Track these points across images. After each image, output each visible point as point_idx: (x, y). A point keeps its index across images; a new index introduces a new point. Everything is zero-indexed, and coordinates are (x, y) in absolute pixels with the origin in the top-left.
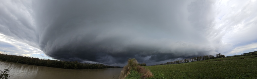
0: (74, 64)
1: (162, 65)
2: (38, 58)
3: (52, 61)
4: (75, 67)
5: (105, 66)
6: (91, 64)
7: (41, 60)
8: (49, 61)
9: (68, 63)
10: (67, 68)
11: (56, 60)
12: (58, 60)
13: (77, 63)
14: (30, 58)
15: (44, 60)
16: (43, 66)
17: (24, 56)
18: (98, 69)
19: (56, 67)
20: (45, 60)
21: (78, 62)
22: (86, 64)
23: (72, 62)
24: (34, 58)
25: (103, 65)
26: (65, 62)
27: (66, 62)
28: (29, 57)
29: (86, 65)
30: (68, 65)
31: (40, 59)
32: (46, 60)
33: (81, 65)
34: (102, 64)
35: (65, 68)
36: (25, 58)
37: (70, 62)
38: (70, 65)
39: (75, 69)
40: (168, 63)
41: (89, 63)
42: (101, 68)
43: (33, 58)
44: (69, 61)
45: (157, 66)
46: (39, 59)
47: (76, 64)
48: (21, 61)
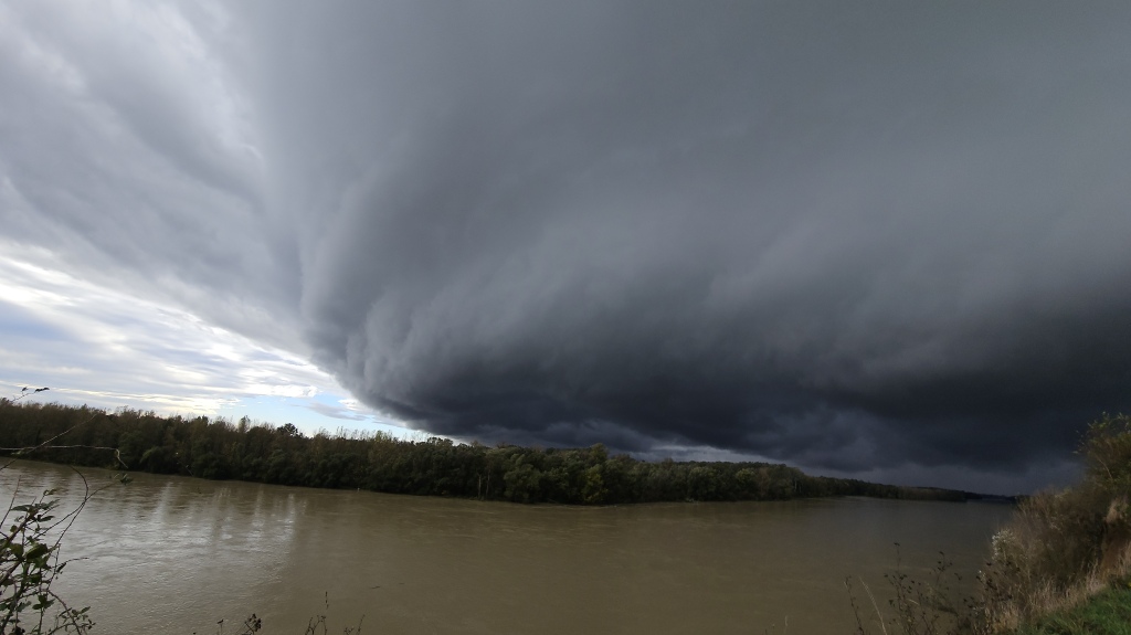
0: (582, 467)
2: (290, 428)
3: (406, 447)
4: (585, 491)
5: (813, 480)
6: (703, 464)
7: (321, 440)
8: (381, 447)
9: (538, 464)
10: (526, 495)
11: (443, 438)
12: (456, 443)
13: (602, 459)
14: (220, 427)
15: (341, 443)
16: (337, 485)
17: (164, 413)
19: (439, 494)
20: (353, 442)
21: (613, 456)
22: (669, 464)
23: (567, 455)
24: (256, 429)
25: (793, 472)
26: (509, 455)
27: (520, 452)
28: (213, 418)
29: (668, 473)
30: (537, 473)
31: (308, 430)
32: (363, 442)
33: (635, 470)
34: (789, 464)
35: (516, 499)
37: (550, 451)
38: (552, 474)
39: (589, 504)
41: (688, 459)
42: (783, 497)
43: (251, 426)
44: (539, 447)
46: (300, 438)
47: (593, 463)
48: (147, 453)
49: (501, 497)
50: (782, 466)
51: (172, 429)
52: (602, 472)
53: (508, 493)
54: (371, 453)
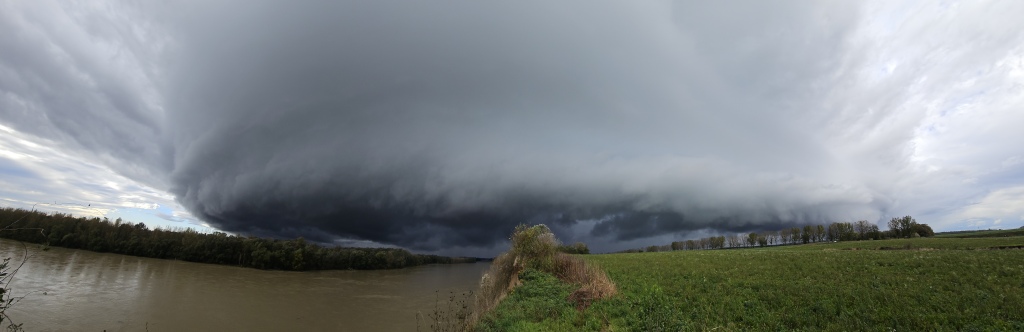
0: (292, 250)
1: (653, 254)
2: (142, 225)
3: (201, 236)
4: (293, 263)
5: (415, 257)
6: (359, 249)
7: (158, 232)
8: (190, 236)
9: (269, 247)
10: (263, 265)
12: (229, 234)
13: (303, 246)
14: (106, 223)
15: (168, 233)
16: (164, 256)
17: (76, 216)
18: (388, 268)
19: (218, 263)
20: (174, 233)
21: (309, 244)
22: (339, 249)
23: (284, 243)
24: (124, 225)
25: (406, 253)
26: (254, 242)
27: (260, 241)
28: (102, 219)
29: (338, 254)
30: (269, 253)
33: (319, 252)
34: (404, 249)
35: (258, 267)
36: (82, 222)
37: (276, 241)
38: (277, 253)
39: (296, 270)
40: (675, 246)
41: (351, 246)
42: (400, 267)
43: (121, 223)
44: (271, 239)
45: (632, 255)
46: (146, 230)
47: (298, 248)
48: (66, 236)
49: (250, 266)
50: (400, 250)
51: (80, 224)
52: (303, 252)
53: (253, 263)
54: (183, 240)
